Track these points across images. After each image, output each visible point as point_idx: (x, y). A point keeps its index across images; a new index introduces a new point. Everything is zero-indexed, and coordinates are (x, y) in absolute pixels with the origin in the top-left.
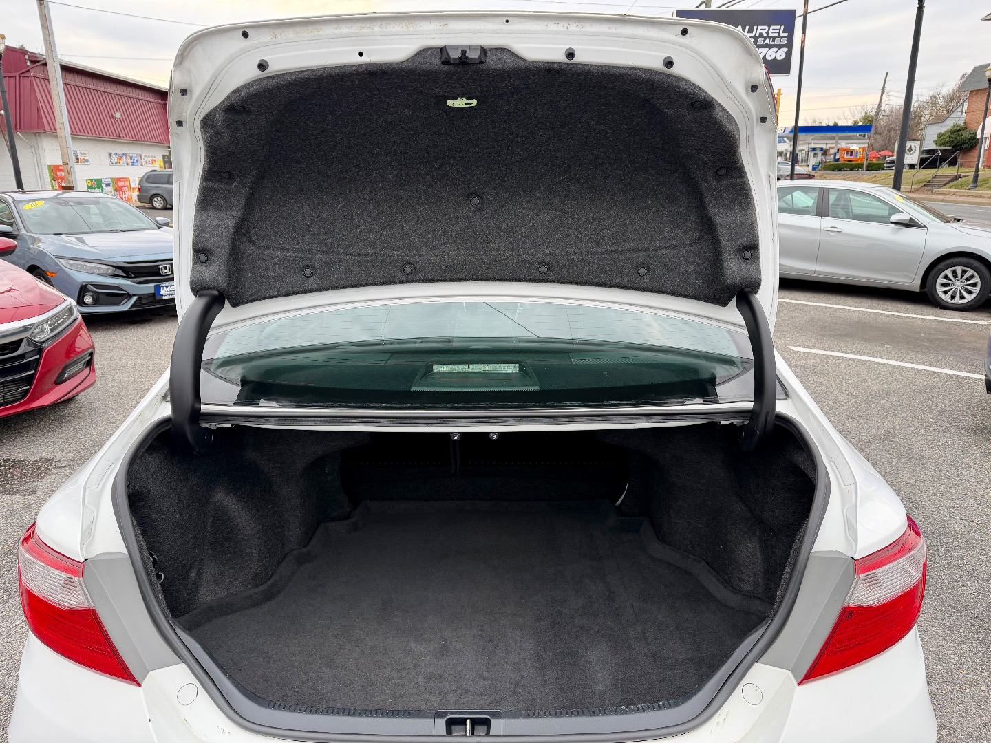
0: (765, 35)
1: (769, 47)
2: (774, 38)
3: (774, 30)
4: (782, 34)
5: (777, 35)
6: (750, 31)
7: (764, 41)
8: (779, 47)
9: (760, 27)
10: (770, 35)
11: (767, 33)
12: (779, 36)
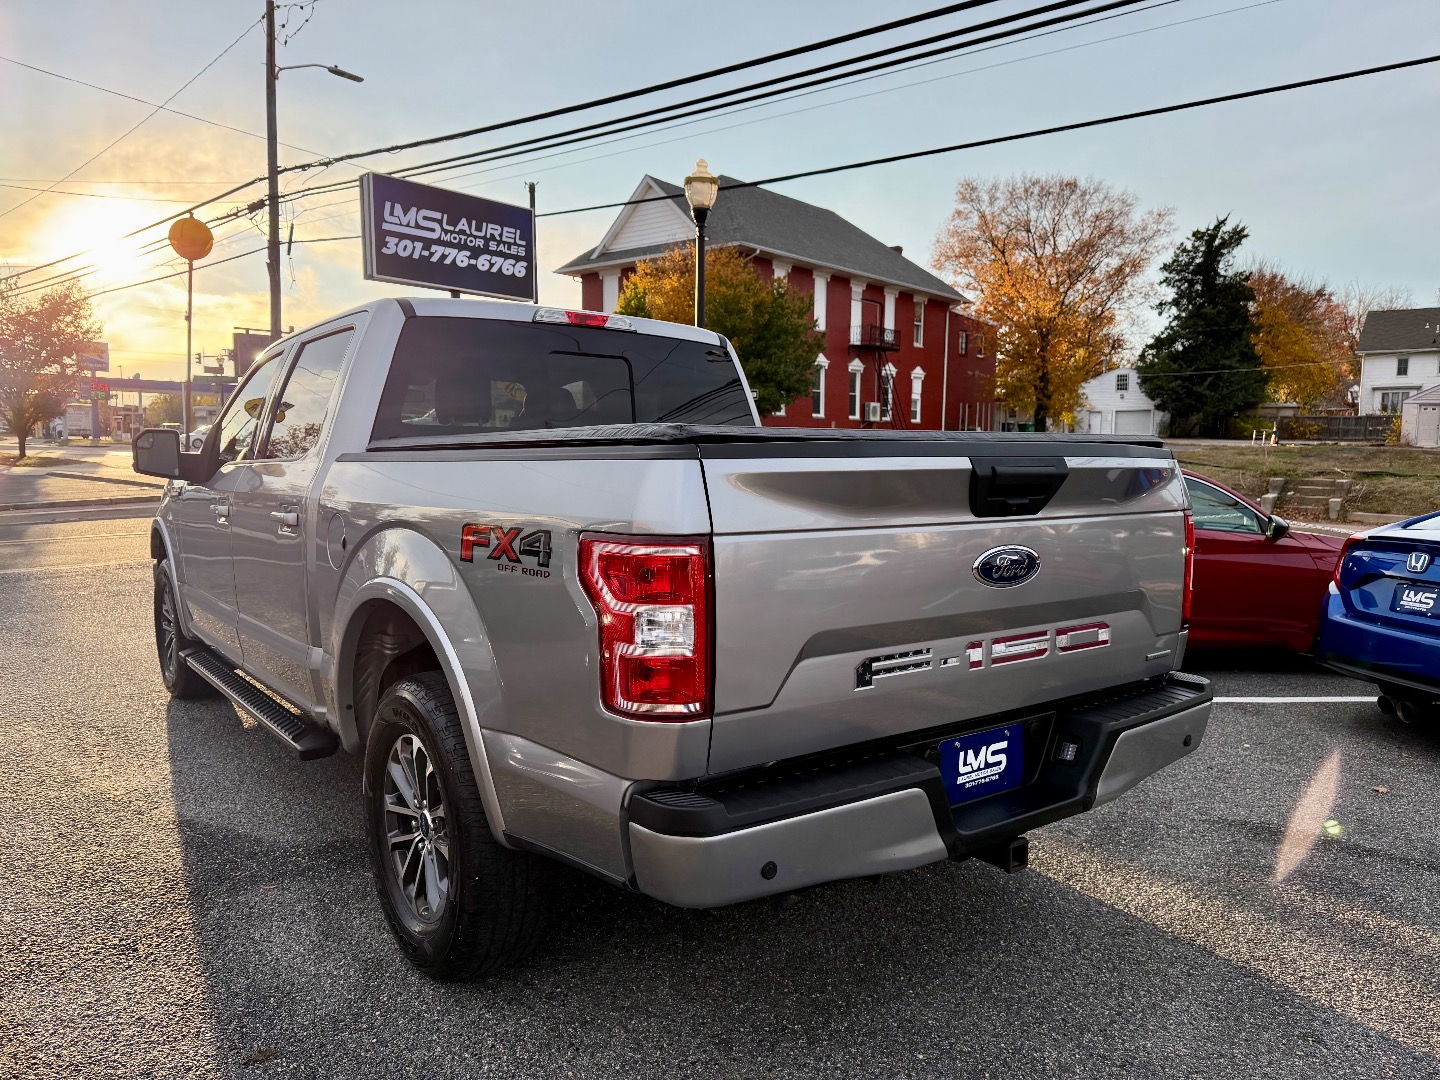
0: (498, 238)
1: (506, 256)
2: (510, 244)
3: (509, 234)
4: (519, 242)
5: (512, 241)
6: (479, 229)
7: (498, 246)
8: (518, 258)
9: (490, 226)
10: (504, 239)
11: (501, 235)
12: (515, 244)
